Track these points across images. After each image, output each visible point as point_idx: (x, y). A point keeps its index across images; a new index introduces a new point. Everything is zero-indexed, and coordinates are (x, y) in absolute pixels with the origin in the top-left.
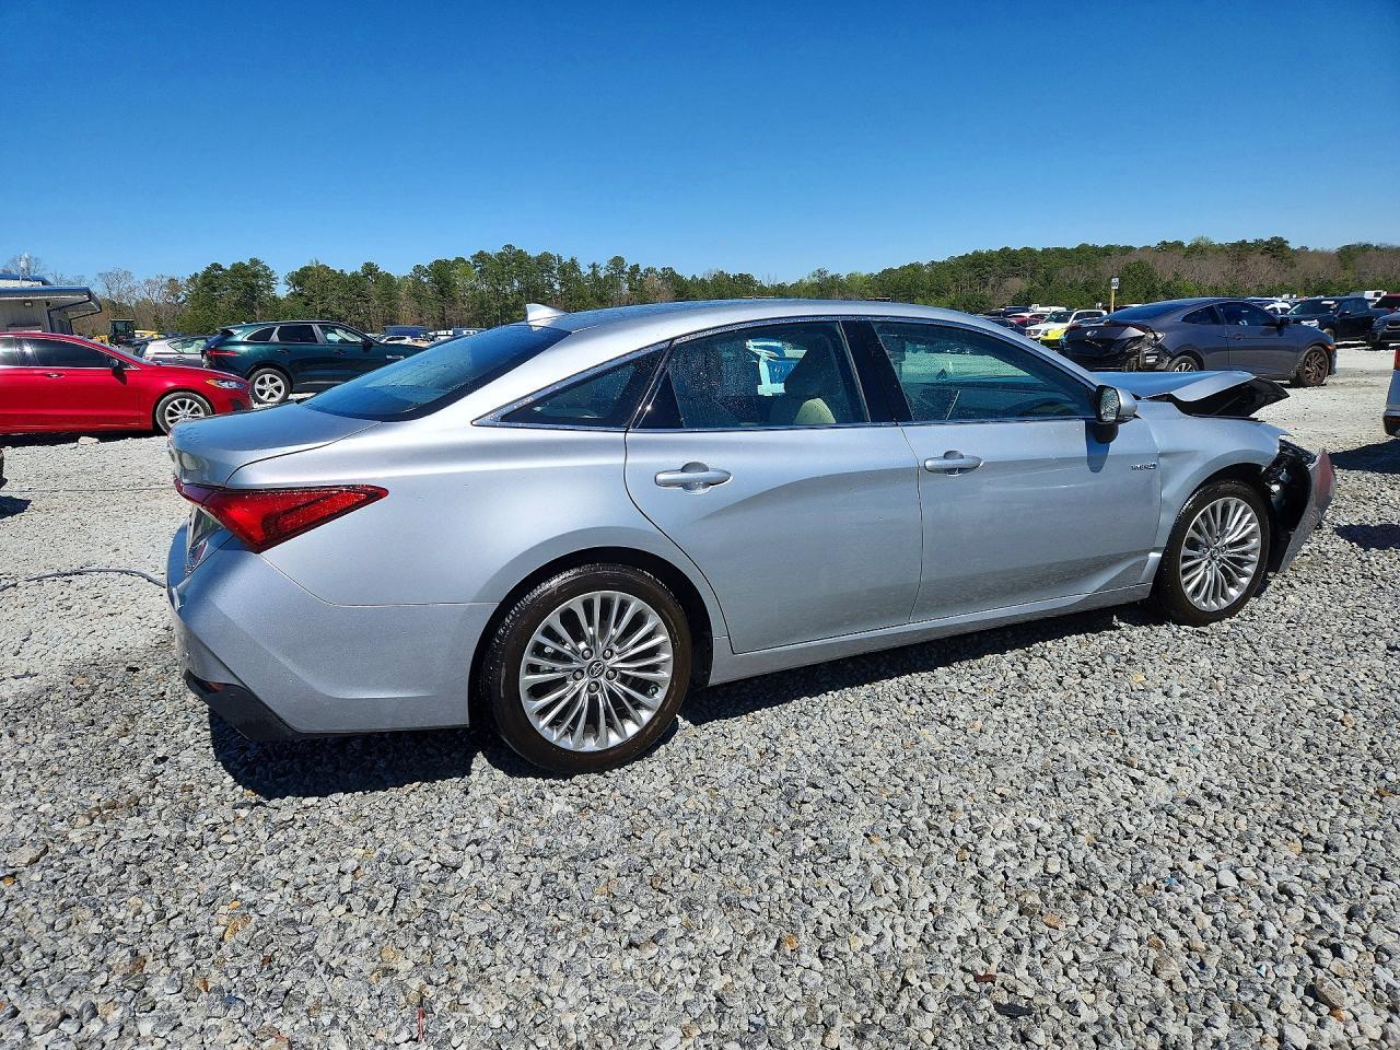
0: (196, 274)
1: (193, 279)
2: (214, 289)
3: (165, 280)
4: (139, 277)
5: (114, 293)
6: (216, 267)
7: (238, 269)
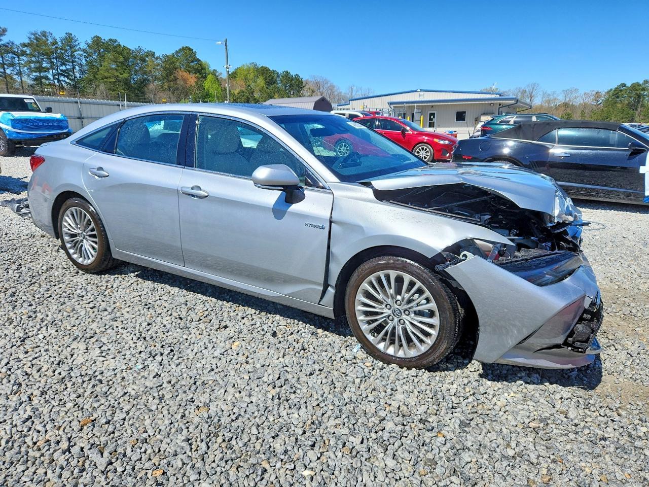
0: (611, 89)
1: (608, 92)
2: (618, 97)
3: (594, 93)
4: (581, 92)
5: (567, 99)
6: (624, 85)
7: (635, 87)
